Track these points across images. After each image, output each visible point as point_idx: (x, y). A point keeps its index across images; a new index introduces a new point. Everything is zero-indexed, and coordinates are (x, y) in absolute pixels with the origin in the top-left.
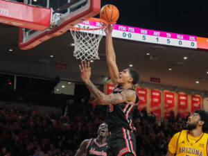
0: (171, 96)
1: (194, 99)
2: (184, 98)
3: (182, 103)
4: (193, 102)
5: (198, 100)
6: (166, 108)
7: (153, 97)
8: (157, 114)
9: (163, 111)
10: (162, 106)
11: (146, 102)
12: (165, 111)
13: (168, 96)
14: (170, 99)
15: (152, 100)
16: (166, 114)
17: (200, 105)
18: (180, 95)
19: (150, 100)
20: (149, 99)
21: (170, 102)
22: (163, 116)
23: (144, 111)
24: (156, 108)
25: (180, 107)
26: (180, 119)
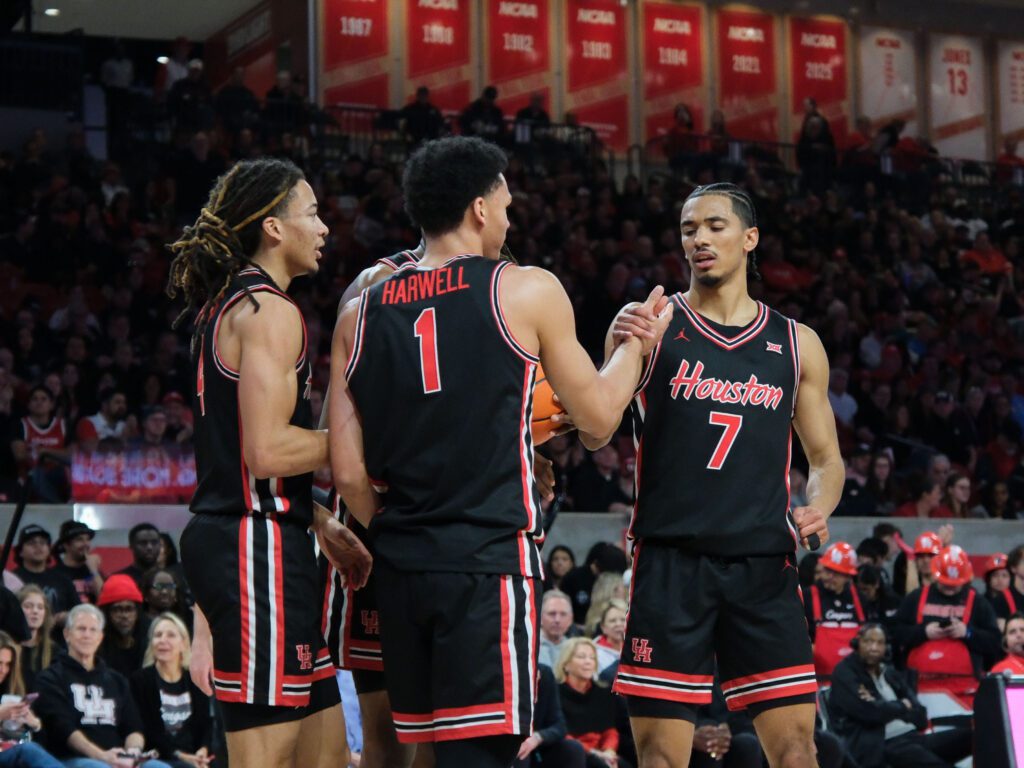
0: (684, 28)
1: (808, 40)
2: (751, 34)
3: (744, 64)
4: (804, 55)
5: (829, 42)
6: (652, 92)
7: (579, 33)
8: (603, 129)
9: (640, 111)
10: (631, 82)
11: (543, 64)
12: (649, 109)
13: (662, 25)
14: (675, 41)
15: (578, 49)
16: (653, 123)
17: (839, 71)
18: (728, 22)
19: (568, 51)
20: (560, 49)
21: (675, 57)
22: (637, 134)
23: (535, 110)
24: (598, 94)
25: (733, 83)
26: (736, 152)
